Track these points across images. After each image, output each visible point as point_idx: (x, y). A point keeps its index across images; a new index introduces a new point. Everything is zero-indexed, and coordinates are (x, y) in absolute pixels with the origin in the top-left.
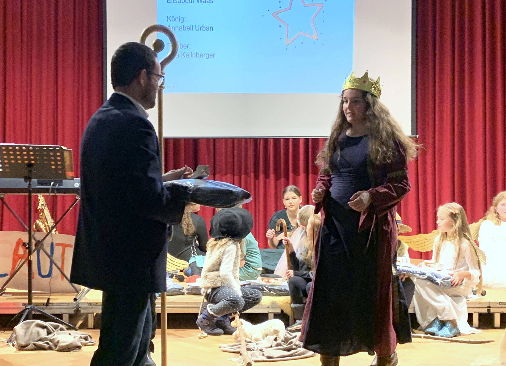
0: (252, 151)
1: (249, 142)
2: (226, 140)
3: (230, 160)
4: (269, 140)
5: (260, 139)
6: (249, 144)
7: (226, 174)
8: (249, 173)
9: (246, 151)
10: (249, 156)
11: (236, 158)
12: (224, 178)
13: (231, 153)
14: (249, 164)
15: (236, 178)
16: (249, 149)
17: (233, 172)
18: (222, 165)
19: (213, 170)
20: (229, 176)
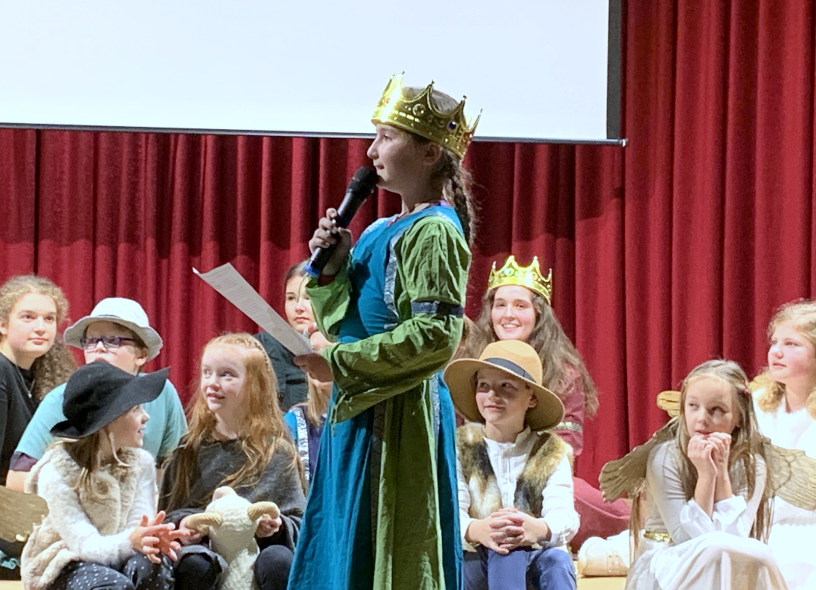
0: (150, 174)
1: (144, 146)
2: (75, 133)
3: (83, 196)
4: (203, 138)
5: (177, 135)
6: (142, 151)
7: (72, 239)
8: (142, 238)
9: (135, 172)
10: (141, 187)
11: (103, 191)
12: (65, 250)
13: (87, 176)
14: (142, 209)
15: (102, 251)
16: (143, 165)
17: (91, 233)
18: (61, 212)
19: (33, 225)
20: (81, 246)
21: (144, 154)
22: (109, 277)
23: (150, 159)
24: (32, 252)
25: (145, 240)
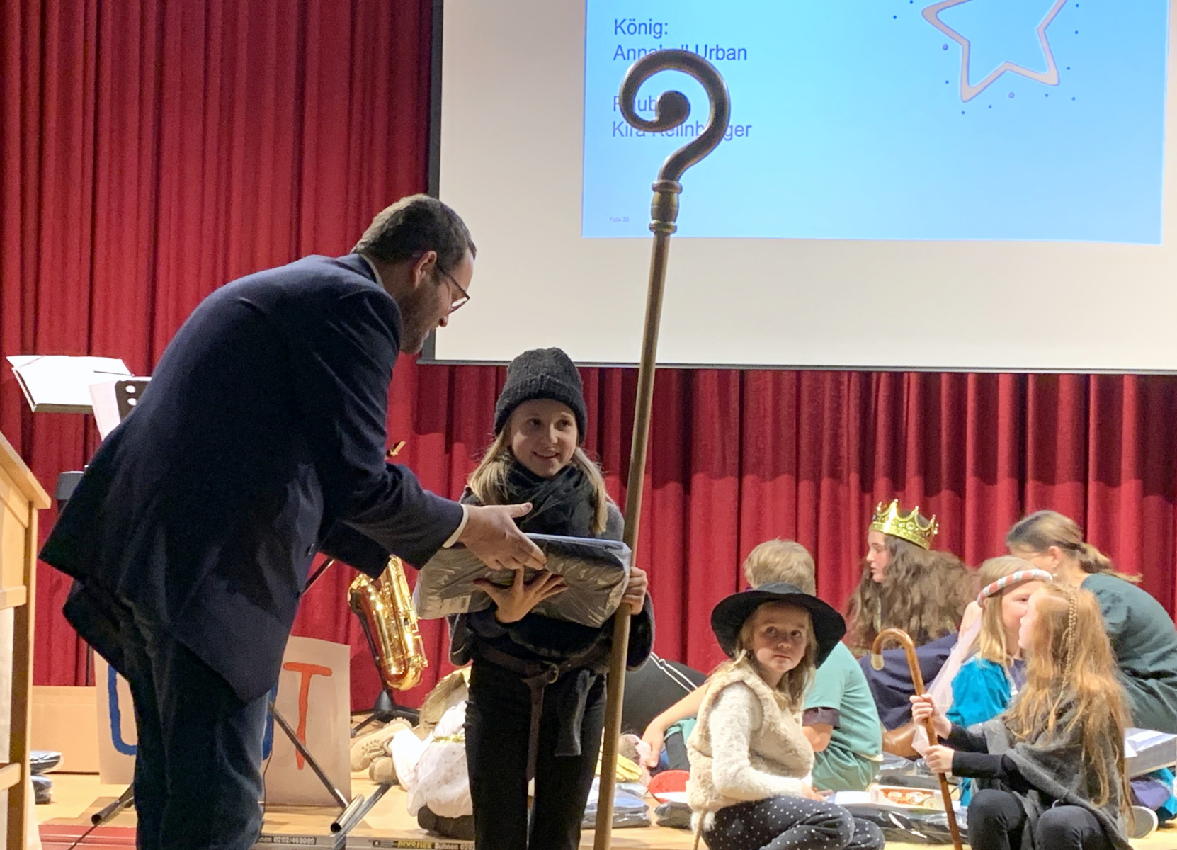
0: (852, 410)
1: (846, 383)
2: (777, 374)
3: (787, 432)
4: (906, 376)
5: (879, 373)
6: (845, 387)
7: (775, 474)
8: (845, 473)
9: (837, 409)
10: (844, 423)
11: (805, 427)
12: (768, 486)
13: (790, 414)
14: (845, 445)
15: (805, 487)
16: (846, 402)
17: (794, 469)
18: (764, 448)
19: (737, 461)
20: (784, 481)
21: (846, 391)
22: (812, 511)
23: (852, 395)
24: (736, 487)
25: (848, 475)
